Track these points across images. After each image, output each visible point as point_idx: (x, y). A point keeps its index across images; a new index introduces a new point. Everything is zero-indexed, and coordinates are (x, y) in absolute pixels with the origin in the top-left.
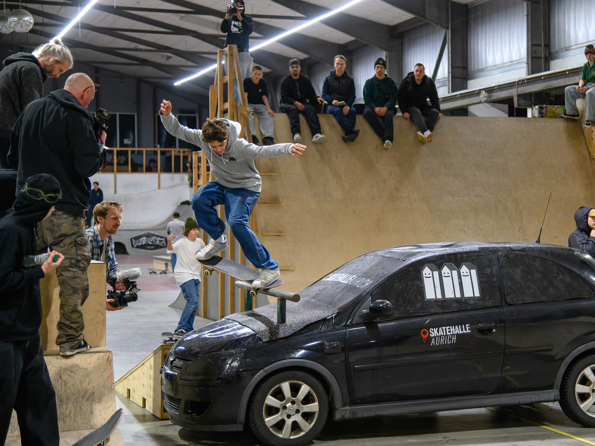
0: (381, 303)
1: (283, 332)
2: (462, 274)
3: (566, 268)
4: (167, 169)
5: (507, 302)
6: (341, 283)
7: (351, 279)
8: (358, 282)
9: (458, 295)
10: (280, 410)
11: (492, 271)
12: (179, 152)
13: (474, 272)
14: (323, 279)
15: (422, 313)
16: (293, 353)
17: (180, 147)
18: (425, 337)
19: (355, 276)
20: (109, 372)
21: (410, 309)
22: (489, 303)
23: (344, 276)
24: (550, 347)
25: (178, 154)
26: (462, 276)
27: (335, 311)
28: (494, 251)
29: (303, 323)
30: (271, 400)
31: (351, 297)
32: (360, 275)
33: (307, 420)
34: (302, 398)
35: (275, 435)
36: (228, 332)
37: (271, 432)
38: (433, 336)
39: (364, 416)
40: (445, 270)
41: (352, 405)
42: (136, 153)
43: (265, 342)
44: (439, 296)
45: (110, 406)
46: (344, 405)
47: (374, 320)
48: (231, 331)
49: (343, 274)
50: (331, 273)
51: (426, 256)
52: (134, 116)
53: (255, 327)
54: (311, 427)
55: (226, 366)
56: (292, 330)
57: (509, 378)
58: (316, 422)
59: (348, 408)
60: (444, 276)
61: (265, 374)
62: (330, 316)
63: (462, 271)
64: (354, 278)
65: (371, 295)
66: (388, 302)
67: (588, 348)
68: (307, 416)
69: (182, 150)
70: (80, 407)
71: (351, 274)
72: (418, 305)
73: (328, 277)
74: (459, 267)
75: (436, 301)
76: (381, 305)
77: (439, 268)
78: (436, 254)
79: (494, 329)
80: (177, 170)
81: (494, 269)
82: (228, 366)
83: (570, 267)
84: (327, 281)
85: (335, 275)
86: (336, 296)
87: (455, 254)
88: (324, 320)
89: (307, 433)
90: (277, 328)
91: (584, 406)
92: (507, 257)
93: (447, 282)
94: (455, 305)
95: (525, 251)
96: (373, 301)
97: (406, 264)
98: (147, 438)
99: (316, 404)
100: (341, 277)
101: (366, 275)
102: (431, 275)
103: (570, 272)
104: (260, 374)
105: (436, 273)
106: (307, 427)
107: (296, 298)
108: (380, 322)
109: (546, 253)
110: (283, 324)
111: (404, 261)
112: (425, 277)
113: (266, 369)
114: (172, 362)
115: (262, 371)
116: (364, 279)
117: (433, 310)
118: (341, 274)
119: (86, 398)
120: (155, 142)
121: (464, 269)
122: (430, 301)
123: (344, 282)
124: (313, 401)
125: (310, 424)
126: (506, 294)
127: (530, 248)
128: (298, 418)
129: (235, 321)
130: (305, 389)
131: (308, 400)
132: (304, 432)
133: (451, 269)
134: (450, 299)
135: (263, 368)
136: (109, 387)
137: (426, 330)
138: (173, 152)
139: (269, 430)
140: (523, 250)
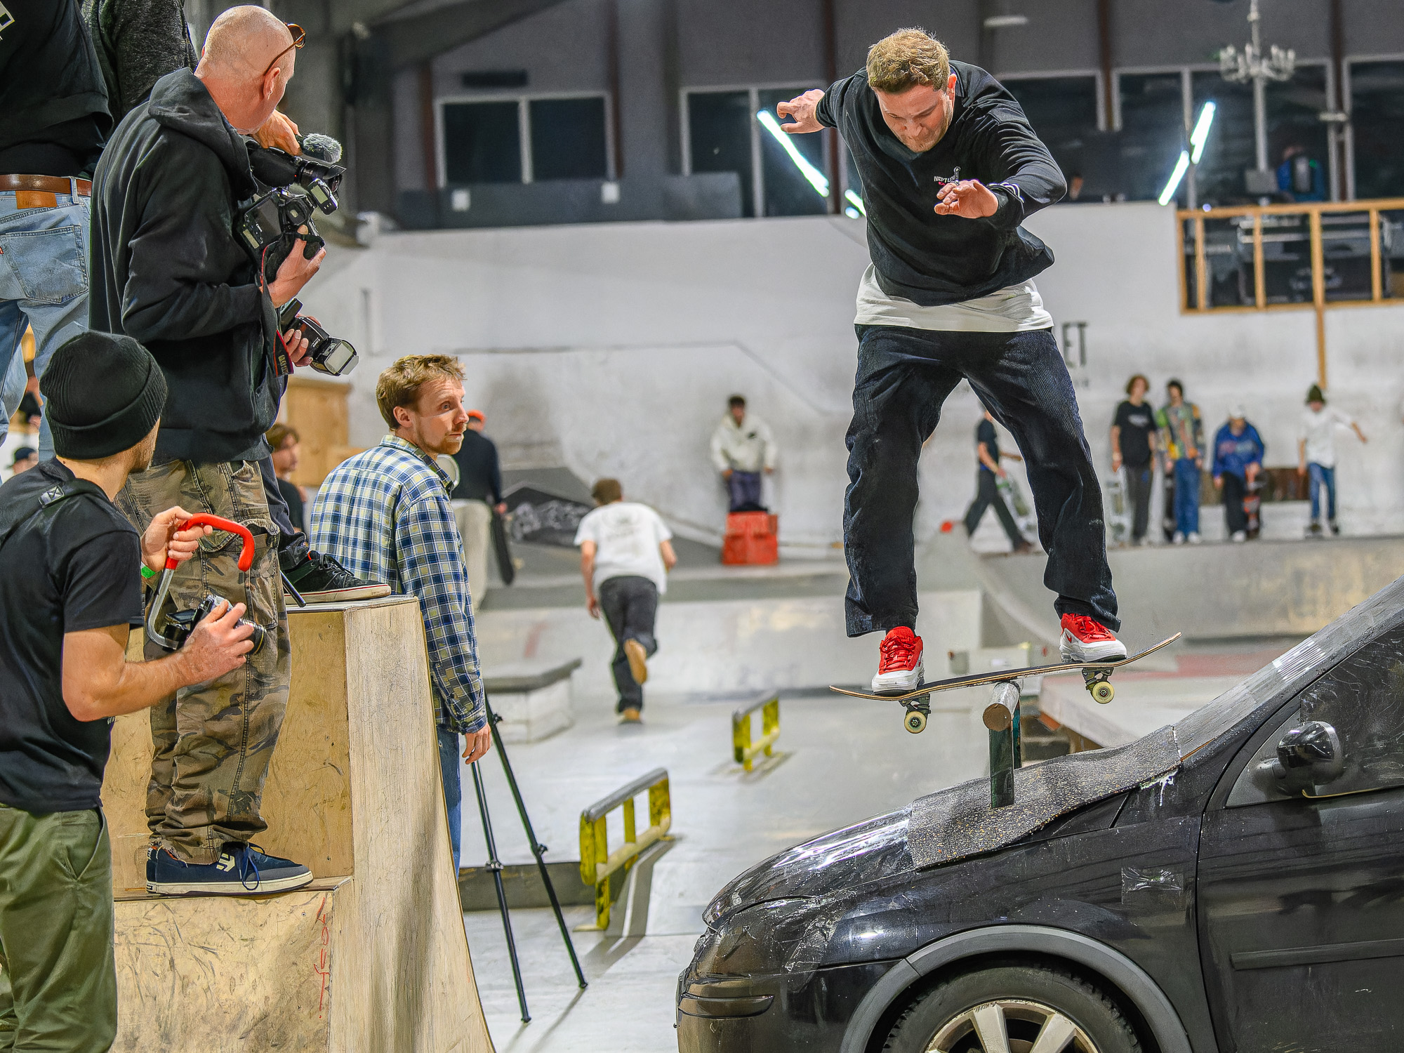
6: (1271, 669)
20: (318, 955)
27: (1173, 763)
29: (1060, 804)
31: (1245, 713)
43: (922, 870)
47: (1305, 794)
61: (912, 975)
62: (1149, 780)
65: (1301, 707)
76: (1311, 737)
88: (1131, 794)
101: (1333, 637)
104: (896, 976)
108: (1328, 801)
110: (1005, 808)
113: (913, 958)
115: (903, 964)
119: (243, 1028)
130: (1057, 1030)
135: (904, 957)
136: (313, 999)
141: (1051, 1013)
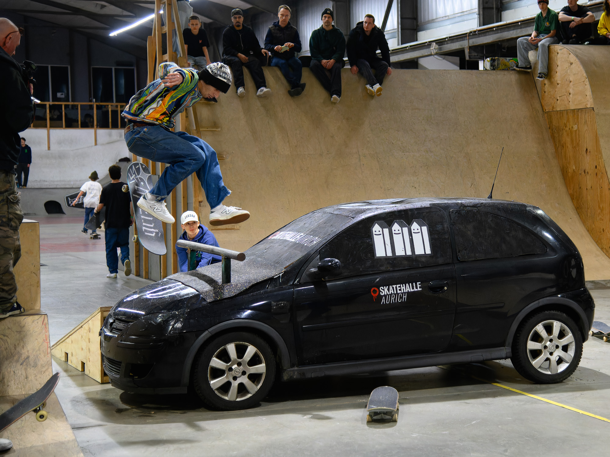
0: (329, 261)
1: (228, 293)
2: (413, 231)
3: (519, 224)
4: (103, 124)
5: (459, 258)
6: (288, 241)
7: (298, 237)
8: (306, 240)
9: (409, 253)
10: (226, 372)
11: (443, 227)
12: (117, 106)
13: (425, 229)
14: (270, 238)
15: (372, 271)
16: (239, 313)
17: (117, 102)
18: (375, 295)
19: (302, 234)
20: (44, 336)
21: (360, 267)
22: (440, 261)
23: (292, 234)
24: (501, 305)
25: (115, 109)
26: (413, 234)
27: (282, 270)
28: (446, 207)
29: (250, 283)
30: (216, 362)
31: (299, 255)
32: (308, 232)
33: (253, 382)
34: (249, 359)
35: (221, 398)
36: (170, 292)
37: (216, 394)
38: (383, 294)
39: (313, 376)
40: (396, 227)
41: (299, 365)
42: (70, 107)
43: (210, 303)
44: (390, 254)
45: (47, 369)
46: (293, 366)
47: (323, 279)
48: (173, 292)
49: (290, 232)
50: (277, 231)
51: (376, 213)
52: (67, 67)
53: (198, 288)
54: (258, 389)
55: (169, 327)
56: (237, 290)
57: (460, 336)
58: (263, 384)
59: (296, 368)
60: (394, 233)
61: (209, 335)
62: (277, 275)
63: (412, 228)
64: (301, 235)
65: (319, 254)
66: (337, 260)
67: (541, 304)
68: (254, 378)
69: (119, 104)
70: (14, 372)
71: (299, 231)
72: (368, 263)
73: (275, 235)
74: (409, 224)
75: (386, 259)
76: (330, 264)
77: (389, 225)
78: (386, 211)
79: (445, 286)
80: (115, 126)
81: (446, 226)
82: (171, 327)
83: (522, 223)
84: (274, 239)
85: (282, 233)
86: (282, 255)
87: (406, 211)
88: (271, 280)
89: (254, 394)
90: (222, 288)
91: (535, 363)
92: (458, 214)
93: (398, 239)
94: (406, 263)
95: (477, 207)
96: (321, 259)
97: (355, 221)
98: (87, 403)
99: (263, 365)
100: (289, 235)
101: (314, 232)
102: (381, 232)
103: (524, 227)
104: (205, 335)
105: (386, 231)
106: (253, 388)
107: (241, 257)
108: (329, 281)
109: (499, 209)
110: (228, 284)
111: (353, 218)
112: (375, 234)
113: (210, 330)
114: (112, 324)
115: (207, 332)
116: (312, 236)
117: (383, 268)
118: (288, 232)
119: (21, 361)
120: (90, 96)
121: (415, 226)
122: (380, 259)
123: (291, 240)
124: (260, 363)
125: (257, 385)
126: (457, 251)
127: (482, 203)
128: (244, 380)
129: (178, 281)
130: (251, 350)
131: (255, 361)
132: (251, 394)
133: (402, 226)
134: (401, 257)
135: (207, 330)
136: (45, 351)
137: (376, 289)
138: (110, 106)
139: (215, 392)
140: (475, 206)
141: (249, 345)
